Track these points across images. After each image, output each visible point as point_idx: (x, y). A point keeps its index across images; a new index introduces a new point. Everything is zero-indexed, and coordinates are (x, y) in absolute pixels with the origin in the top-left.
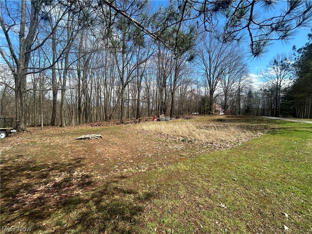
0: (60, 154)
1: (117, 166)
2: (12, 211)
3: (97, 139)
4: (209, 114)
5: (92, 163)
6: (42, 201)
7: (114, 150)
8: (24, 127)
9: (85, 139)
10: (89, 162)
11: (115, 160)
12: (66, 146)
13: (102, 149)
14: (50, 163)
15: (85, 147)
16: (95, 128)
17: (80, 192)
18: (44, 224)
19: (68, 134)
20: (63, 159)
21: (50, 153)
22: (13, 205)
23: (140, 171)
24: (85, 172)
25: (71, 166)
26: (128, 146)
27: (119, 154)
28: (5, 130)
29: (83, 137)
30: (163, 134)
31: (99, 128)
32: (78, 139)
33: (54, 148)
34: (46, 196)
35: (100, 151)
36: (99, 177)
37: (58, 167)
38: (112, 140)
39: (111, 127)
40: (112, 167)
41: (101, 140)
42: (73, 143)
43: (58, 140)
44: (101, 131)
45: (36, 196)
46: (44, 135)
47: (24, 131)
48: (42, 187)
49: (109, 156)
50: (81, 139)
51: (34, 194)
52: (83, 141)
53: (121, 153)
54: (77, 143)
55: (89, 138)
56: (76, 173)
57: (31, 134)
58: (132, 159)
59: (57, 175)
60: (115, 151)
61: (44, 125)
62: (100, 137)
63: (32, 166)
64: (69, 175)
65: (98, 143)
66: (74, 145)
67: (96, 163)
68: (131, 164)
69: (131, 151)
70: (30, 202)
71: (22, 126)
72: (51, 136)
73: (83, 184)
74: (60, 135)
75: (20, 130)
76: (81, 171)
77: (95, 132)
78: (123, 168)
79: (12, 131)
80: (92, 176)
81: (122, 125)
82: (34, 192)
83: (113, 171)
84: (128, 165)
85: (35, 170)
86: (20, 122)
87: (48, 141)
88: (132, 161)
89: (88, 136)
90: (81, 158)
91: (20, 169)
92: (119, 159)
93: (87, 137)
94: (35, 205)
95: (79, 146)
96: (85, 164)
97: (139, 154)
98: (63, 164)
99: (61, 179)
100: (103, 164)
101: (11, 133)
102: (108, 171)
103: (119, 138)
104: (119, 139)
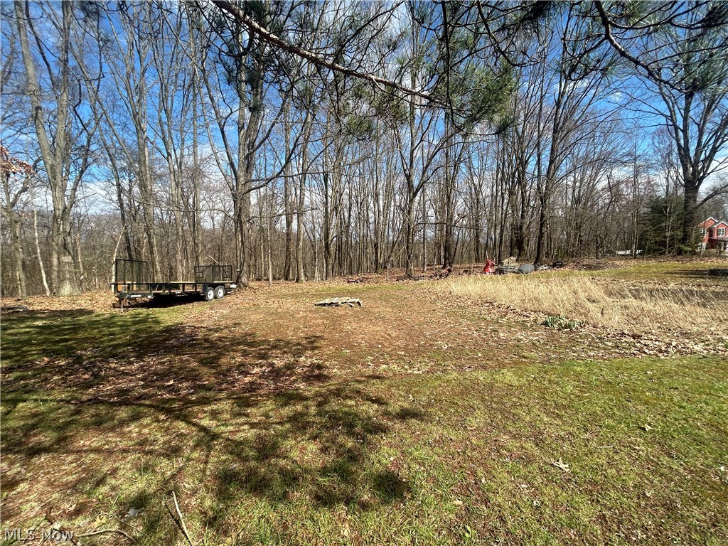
0: (288, 327)
1: (371, 358)
2: (221, 391)
3: (351, 306)
4: (680, 252)
5: (331, 348)
6: (253, 387)
7: (376, 329)
8: (246, 281)
9: (331, 304)
10: (327, 345)
11: (371, 347)
12: (299, 316)
13: (354, 325)
14: (272, 339)
15: (328, 319)
16: (354, 286)
17: (302, 386)
18: (249, 411)
19: (305, 295)
20: (290, 336)
21: (275, 323)
22: (222, 384)
23: (409, 371)
24: (317, 359)
25: (298, 347)
26: (405, 324)
27: (382, 337)
28: (223, 284)
29: (328, 301)
30: (496, 304)
31: (360, 286)
32: (320, 305)
33: (281, 317)
34: (259, 381)
35: (350, 328)
36: (335, 370)
37: (281, 345)
38: (377, 310)
39: (385, 284)
40: (362, 358)
41: (358, 309)
42: (311, 311)
43: (289, 304)
44: (361, 293)
45: (247, 380)
46: (271, 295)
47: (246, 286)
48: (256, 370)
49: (362, 338)
50: (324, 305)
51: (246, 377)
52: (326, 308)
53: (386, 336)
54: (316, 311)
55: (337, 305)
56: (302, 359)
57: (255, 293)
58: (405, 349)
59: (277, 357)
60: (377, 331)
61: (274, 279)
62: (358, 303)
63: (249, 339)
64: (292, 359)
65: (351, 313)
66: (310, 315)
67: (336, 348)
68: (399, 358)
69: (408, 335)
70: (240, 385)
71: (244, 279)
72: (280, 298)
73: (309, 377)
74: (294, 296)
75: (242, 286)
76: (311, 357)
77: (351, 294)
78: (381, 363)
79: (232, 286)
80: (326, 367)
81: (408, 280)
82: (246, 374)
83: (363, 365)
84: (392, 360)
85: (252, 346)
86: (241, 272)
87: (276, 305)
88: (403, 353)
89: (335, 300)
90: (316, 337)
91: (235, 342)
92: (380, 346)
93: (334, 302)
94: (245, 390)
95: (317, 317)
96: (320, 347)
97: (422, 343)
98: (288, 343)
99: (282, 363)
100: (348, 351)
101: (230, 289)
102: (353, 362)
103: (392, 307)
104: (391, 310)
